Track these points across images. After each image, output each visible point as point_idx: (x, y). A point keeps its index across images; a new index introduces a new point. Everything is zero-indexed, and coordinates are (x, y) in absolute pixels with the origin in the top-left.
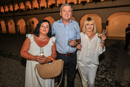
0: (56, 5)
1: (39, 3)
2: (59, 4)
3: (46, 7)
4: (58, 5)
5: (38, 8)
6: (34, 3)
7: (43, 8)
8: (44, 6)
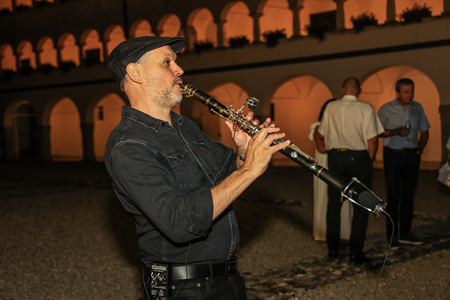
0: (338, 26)
1: (255, 15)
2: (353, 21)
3: (289, 33)
4: (349, 25)
5: (251, 38)
6: (229, 17)
7: (275, 38)
8: (280, 28)
